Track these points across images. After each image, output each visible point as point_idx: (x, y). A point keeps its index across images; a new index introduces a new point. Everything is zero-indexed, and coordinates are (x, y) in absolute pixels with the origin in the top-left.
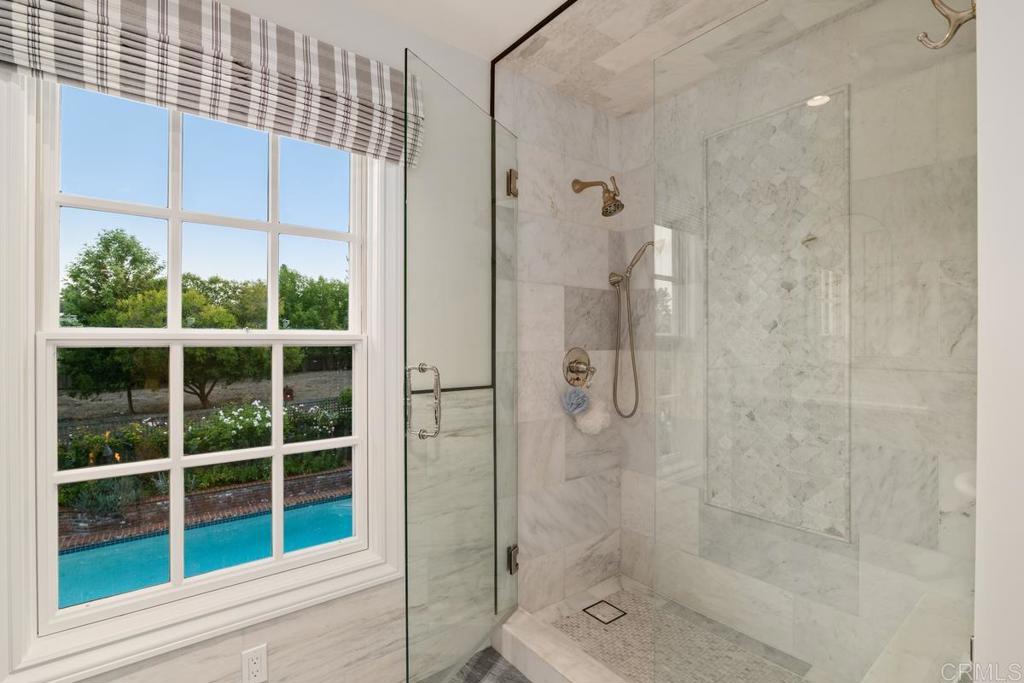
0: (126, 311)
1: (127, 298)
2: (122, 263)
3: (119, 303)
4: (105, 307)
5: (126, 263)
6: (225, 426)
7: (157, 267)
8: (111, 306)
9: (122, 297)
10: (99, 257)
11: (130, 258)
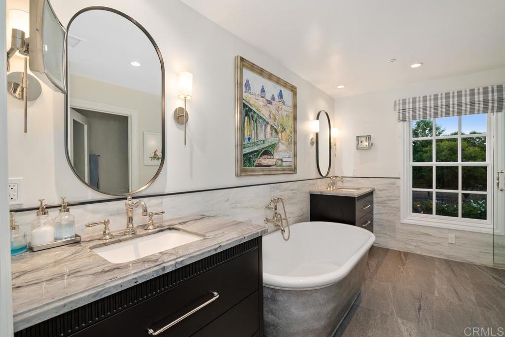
0: (427, 153)
1: (427, 147)
2: (425, 131)
3: (424, 149)
4: (418, 151)
5: (427, 131)
6: (474, 208)
7: (441, 131)
8: (420, 151)
9: (425, 147)
10: (415, 130)
11: (428, 129)
